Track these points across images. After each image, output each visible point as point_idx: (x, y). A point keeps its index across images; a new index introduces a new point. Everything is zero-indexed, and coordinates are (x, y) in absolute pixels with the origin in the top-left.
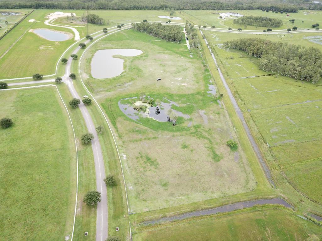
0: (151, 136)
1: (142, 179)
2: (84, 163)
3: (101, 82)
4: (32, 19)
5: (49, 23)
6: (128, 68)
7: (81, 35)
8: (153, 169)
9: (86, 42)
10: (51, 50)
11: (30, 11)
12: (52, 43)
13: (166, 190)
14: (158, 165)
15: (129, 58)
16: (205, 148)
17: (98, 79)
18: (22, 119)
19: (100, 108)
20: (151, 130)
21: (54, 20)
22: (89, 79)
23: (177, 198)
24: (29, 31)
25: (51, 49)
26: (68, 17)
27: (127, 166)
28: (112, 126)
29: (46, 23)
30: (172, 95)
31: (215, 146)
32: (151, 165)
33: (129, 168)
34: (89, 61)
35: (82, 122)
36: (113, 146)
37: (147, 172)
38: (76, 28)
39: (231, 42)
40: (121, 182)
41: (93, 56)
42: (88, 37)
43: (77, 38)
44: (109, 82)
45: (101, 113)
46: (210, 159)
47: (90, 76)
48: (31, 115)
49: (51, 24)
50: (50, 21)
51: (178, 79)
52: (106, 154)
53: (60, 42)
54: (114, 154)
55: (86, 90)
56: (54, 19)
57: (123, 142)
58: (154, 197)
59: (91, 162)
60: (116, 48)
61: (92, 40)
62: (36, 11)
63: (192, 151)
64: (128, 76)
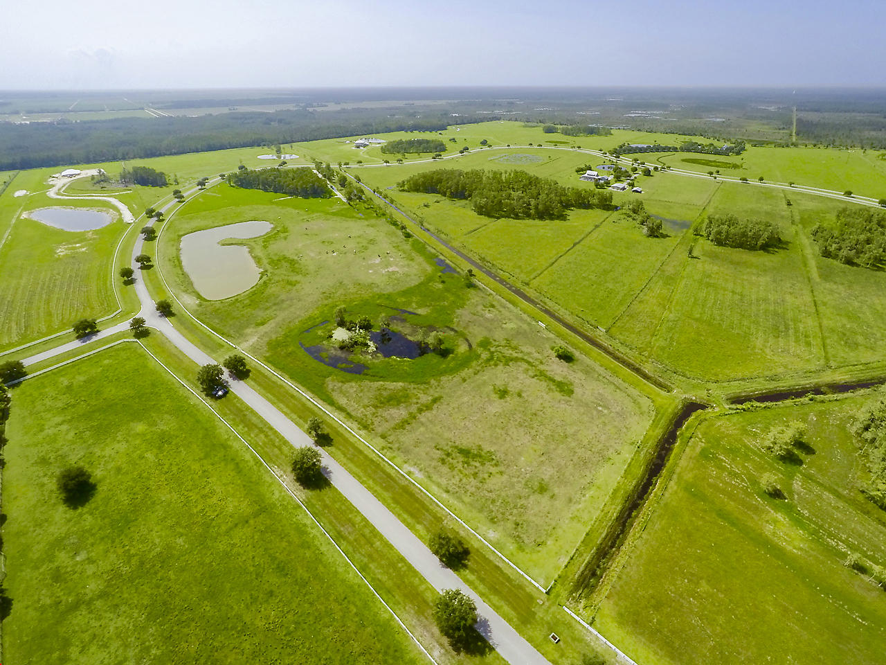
0: (425, 399)
1: (493, 501)
2: (342, 529)
3: (229, 305)
4: (19, 190)
5: (57, 194)
6: (265, 261)
7: (131, 209)
8: (494, 470)
9: (151, 223)
10: (83, 252)
11: (11, 173)
12: (81, 238)
13: (552, 497)
14: (494, 457)
15: (255, 239)
16: (533, 379)
17: (221, 301)
18: (103, 454)
19: (268, 369)
20: (413, 386)
21: (67, 186)
22: (200, 305)
23: (585, 501)
24: (22, 218)
25: (83, 249)
26: (93, 177)
27: (441, 491)
28: (329, 407)
29: (52, 194)
30: (389, 295)
31: (542, 367)
32: (483, 464)
33: (448, 492)
34: (176, 262)
35: (254, 419)
36: (372, 456)
37: (487, 481)
38: (115, 197)
39: (408, 181)
40: (462, 533)
41: (178, 250)
42: (150, 213)
43: (128, 217)
44: (247, 302)
45: (280, 382)
46: (558, 395)
47: (199, 296)
48: (119, 438)
49: (63, 195)
50: (59, 189)
51: (373, 262)
52: (371, 482)
53: (95, 232)
54: (389, 476)
55: (209, 333)
56: (64, 185)
57: (383, 437)
58: (549, 526)
59: (358, 519)
60: (216, 225)
61: (161, 218)
62: (23, 173)
63: (519, 395)
64: (276, 278)
